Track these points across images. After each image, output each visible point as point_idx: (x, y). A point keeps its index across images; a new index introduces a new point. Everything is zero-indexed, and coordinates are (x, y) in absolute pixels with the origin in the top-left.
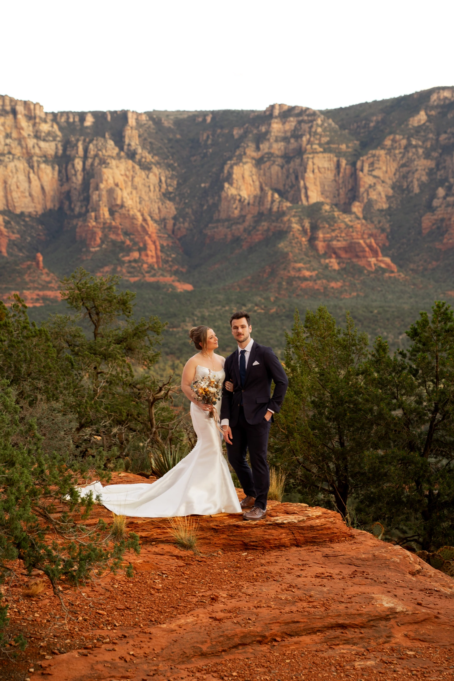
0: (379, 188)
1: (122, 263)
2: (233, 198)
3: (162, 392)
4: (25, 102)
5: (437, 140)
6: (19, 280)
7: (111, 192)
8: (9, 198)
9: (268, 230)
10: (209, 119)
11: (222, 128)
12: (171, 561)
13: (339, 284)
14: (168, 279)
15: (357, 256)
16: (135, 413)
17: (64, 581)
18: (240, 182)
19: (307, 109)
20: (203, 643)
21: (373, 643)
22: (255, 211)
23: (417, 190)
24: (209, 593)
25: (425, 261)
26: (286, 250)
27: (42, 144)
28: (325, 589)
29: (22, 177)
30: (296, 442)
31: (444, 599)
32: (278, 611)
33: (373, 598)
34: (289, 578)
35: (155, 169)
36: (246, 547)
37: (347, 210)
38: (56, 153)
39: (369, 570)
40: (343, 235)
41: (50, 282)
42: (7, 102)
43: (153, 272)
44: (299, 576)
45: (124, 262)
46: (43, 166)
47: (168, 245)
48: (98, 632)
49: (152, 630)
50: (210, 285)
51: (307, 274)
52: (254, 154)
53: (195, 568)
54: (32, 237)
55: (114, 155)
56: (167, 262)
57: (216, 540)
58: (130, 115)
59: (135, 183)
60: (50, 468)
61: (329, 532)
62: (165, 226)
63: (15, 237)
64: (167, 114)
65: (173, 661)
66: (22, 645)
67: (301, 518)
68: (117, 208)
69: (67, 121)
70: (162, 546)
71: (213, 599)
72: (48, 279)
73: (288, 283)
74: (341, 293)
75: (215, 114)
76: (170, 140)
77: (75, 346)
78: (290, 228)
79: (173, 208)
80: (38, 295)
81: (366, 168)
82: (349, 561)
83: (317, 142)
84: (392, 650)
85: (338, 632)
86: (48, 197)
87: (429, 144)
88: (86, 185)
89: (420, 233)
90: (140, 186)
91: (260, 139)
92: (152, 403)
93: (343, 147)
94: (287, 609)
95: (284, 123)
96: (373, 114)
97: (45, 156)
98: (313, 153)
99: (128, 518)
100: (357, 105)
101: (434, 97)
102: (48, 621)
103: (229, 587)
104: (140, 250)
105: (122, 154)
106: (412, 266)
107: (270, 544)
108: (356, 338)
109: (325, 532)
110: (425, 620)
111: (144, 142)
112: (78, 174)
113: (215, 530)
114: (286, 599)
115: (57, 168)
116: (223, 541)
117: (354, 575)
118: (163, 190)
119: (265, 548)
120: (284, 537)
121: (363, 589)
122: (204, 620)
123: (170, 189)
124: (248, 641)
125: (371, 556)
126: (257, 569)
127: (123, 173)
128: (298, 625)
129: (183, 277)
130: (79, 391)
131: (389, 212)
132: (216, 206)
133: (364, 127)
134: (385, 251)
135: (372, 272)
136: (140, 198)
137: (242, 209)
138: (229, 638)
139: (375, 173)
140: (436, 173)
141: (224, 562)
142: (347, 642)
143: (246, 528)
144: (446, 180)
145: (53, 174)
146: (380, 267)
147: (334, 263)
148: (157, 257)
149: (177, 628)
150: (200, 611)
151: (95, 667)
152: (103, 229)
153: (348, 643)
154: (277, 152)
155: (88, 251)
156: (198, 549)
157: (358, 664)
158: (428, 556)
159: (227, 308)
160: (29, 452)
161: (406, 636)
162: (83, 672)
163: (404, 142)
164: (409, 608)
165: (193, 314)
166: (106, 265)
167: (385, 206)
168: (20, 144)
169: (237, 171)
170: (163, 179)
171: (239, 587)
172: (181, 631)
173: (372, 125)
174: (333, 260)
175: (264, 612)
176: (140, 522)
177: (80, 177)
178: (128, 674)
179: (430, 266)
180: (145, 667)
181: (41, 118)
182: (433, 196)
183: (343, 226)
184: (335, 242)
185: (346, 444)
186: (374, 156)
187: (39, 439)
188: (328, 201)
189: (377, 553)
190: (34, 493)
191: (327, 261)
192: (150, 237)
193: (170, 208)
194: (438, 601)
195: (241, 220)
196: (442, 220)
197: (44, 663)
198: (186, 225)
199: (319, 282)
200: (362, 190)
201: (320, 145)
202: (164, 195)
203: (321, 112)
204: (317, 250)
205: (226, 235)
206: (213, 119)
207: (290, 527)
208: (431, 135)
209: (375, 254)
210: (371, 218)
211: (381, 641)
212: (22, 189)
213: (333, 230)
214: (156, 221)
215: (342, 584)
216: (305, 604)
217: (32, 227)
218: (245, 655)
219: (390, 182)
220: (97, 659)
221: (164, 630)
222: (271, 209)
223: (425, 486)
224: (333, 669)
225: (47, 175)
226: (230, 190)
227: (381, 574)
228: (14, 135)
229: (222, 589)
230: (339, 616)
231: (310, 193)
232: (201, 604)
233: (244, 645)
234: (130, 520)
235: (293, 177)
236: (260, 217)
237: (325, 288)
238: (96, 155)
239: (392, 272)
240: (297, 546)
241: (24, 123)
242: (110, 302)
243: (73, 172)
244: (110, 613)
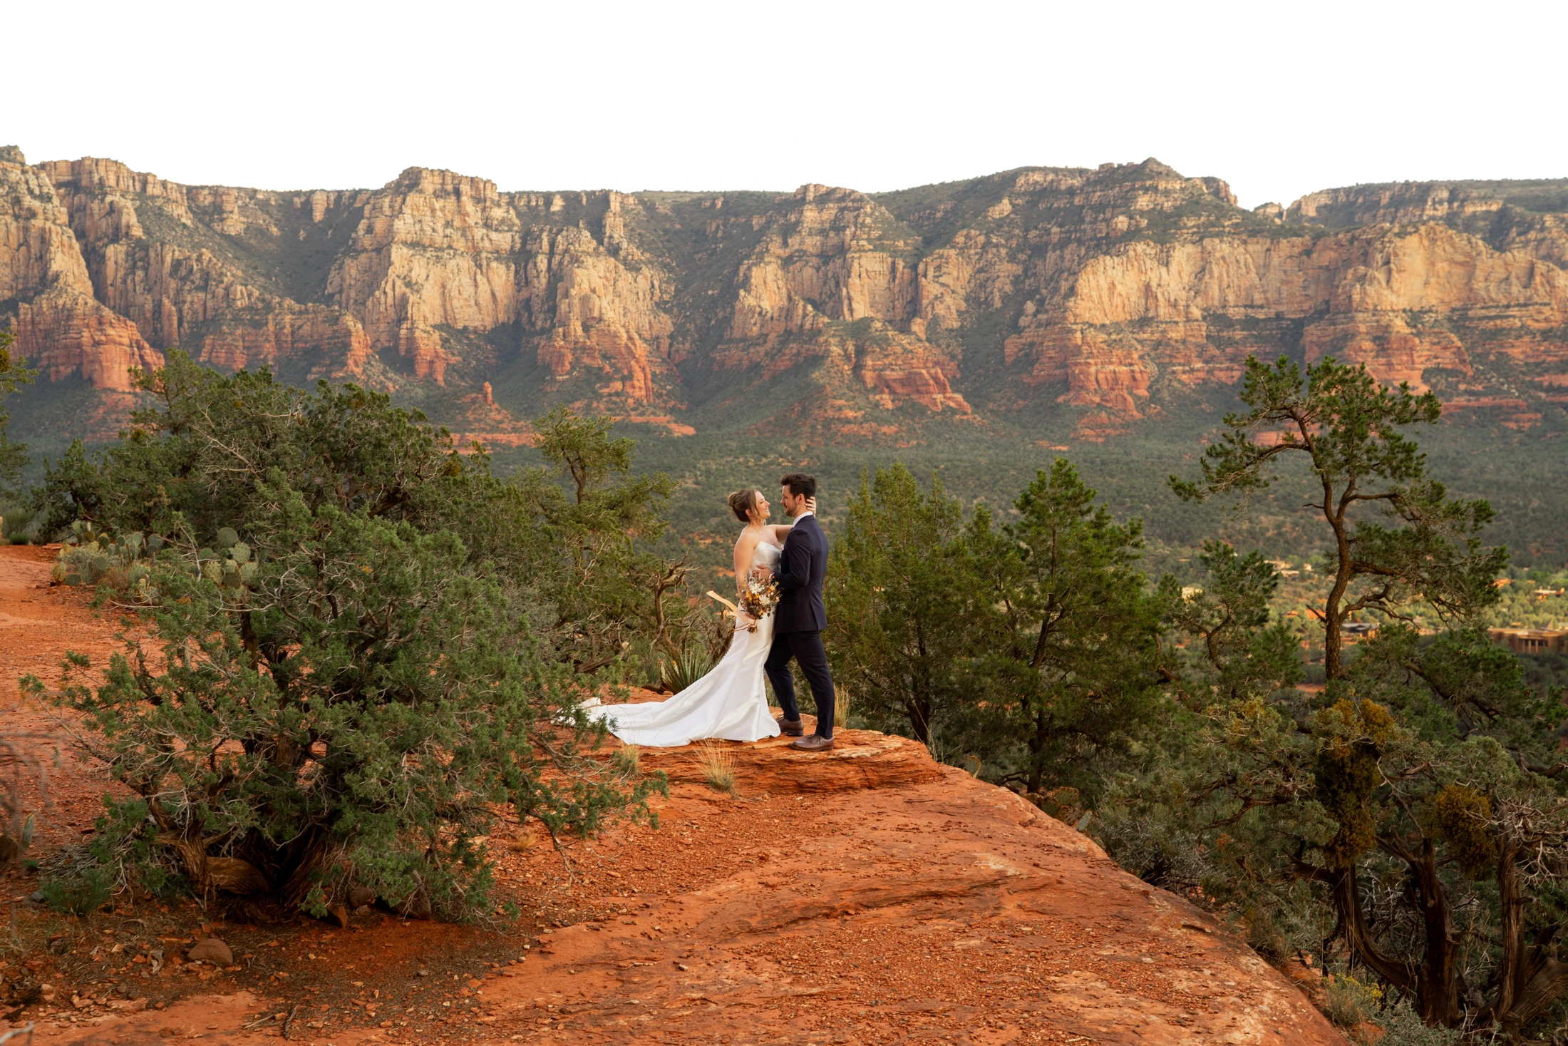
0: (948, 300)
1: (599, 397)
2: (752, 310)
3: (674, 577)
4: (472, 179)
5: (1025, 237)
6: (459, 418)
7: (585, 300)
8: (449, 307)
9: (799, 353)
10: (719, 204)
11: (737, 216)
12: (702, 807)
13: (894, 428)
14: (662, 419)
15: (918, 392)
16: (632, 603)
17: (567, 833)
18: (761, 289)
19: (853, 192)
20: (751, 916)
21: (977, 917)
22: (781, 328)
23: (998, 304)
24: (756, 850)
25: (1009, 400)
26: (821, 382)
27: (494, 235)
28: (911, 846)
29: (466, 280)
30: (863, 646)
31: (1067, 859)
32: (850, 875)
33: (975, 858)
34: (862, 831)
35: (646, 271)
36: (801, 789)
37: (904, 328)
38: (512, 247)
39: (967, 820)
40: (900, 362)
41: (501, 422)
42: (449, 180)
43: (641, 409)
44: (875, 829)
45: (601, 396)
46: (494, 264)
47: (661, 373)
48: (611, 900)
49: (683, 898)
50: (719, 427)
51: (851, 414)
52: (780, 252)
53: (733, 815)
54: (478, 360)
55: (591, 250)
56: (661, 395)
57: (760, 779)
58: (612, 197)
59: (619, 289)
60: (549, 682)
61: (912, 769)
62: (658, 347)
63: (455, 360)
64: (662, 196)
65: (713, 939)
66: (514, 914)
67: (875, 751)
68: (593, 323)
69: (528, 205)
70: (688, 786)
71: (762, 858)
72: (498, 417)
73: (824, 426)
74: (896, 440)
75: (727, 196)
76: (666, 231)
77: (552, 511)
78: (828, 351)
79: (669, 322)
80: (485, 439)
81: (931, 273)
82: (940, 809)
83: (865, 236)
84: (1002, 925)
85: (931, 903)
86: (501, 307)
87: (1014, 243)
88: (552, 290)
89: (1002, 362)
90: (625, 293)
91: (788, 231)
92: (660, 592)
93: (901, 244)
94: (862, 872)
95: (821, 211)
96: (940, 202)
97: (497, 252)
98: (860, 251)
99: (642, 748)
100: (918, 189)
101: (1021, 181)
102: (544, 884)
103: (782, 843)
104: (623, 379)
105: (601, 249)
106: (990, 406)
107: (833, 784)
108: (945, 507)
109: (907, 770)
110: (1044, 886)
111: (631, 233)
112: (542, 275)
113: (759, 766)
114: (860, 859)
115: (513, 267)
116: (770, 781)
117: (947, 827)
118: (656, 299)
119: (826, 790)
120: (854, 776)
121: (960, 846)
122: (752, 887)
123: (666, 297)
124: (811, 914)
125: (968, 802)
126: (817, 819)
127: (602, 274)
128: (877, 893)
129: (682, 417)
130: (559, 574)
131: (961, 333)
132: (728, 320)
133: (929, 218)
134: (956, 384)
135: (938, 414)
136: (625, 308)
137: (762, 326)
138: (786, 911)
139: (942, 280)
140: (1023, 282)
141: (773, 808)
142: (943, 915)
143: (801, 763)
144: (1037, 291)
145: (507, 275)
146: (948, 407)
147: (886, 400)
148: (647, 389)
149: (716, 896)
150: (745, 874)
151: (611, 945)
152: (575, 349)
153: (944, 917)
154: (811, 249)
155: (553, 380)
156: (737, 791)
157: (958, 944)
158: (1039, 800)
159: (741, 460)
160: (520, 658)
161: (1020, 907)
162: (595, 952)
163: (981, 239)
164: (1024, 871)
165: (695, 467)
166: (577, 399)
167: (956, 325)
168: (464, 235)
169: (756, 273)
170: (656, 283)
171: (796, 843)
172: (721, 900)
173: (939, 215)
174: (886, 396)
175: (831, 876)
176: (658, 754)
177: (544, 280)
178: (654, 955)
179: (1015, 407)
180: (676, 946)
181: (493, 201)
182: (1020, 312)
183: (899, 350)
184: (888, 372)
185: (928, 650)
186: (941, 257)
187: (533, 643)
188: (879, 316)
189: (976, 798)
190: (527, 715)
191: (878, 397)
192: (637, 362)
193: (666, 324)
194: (1059, 861)
195: (761, 341)
196: (1032, 345)
197: (543, 939)
198: (687, 345)
199: (866, 425)
200: (925, 302)
201: (869, 240)
202: (657, 304)
203: (871, 196)
204: (864, 382)
205: (740, 360)
206: (725, 203)
207: (860, 763)
208: (1017, 231)
209: (943, 389)
210: (937, 341)
211: (987, 913)
212: (465, 295)
213: (886, 356)
214: (646, 340)
215: (932, 840)
216: (886, 866)
217: (479, 347)
218: (808, 933)
219: (962, 292)
220: (611, 934)
221: (699, 899)
222: (802, 326)
223: (1034, 705)
224: (926, 950)
225: (500, 277)
226: (747, 300)
227: (983, 825)
228: (457, 223)
229: (774, 845)
230: (932, 881)
231: (854, 305)
232: (746, 864)
233: (806, 919)
234: (645, 751)
235: (832, 283)
236: (787, 336)
237: (875, 434)
238: (566, 251)
239: (965, 413)
240: (870, 788)
241: (469, 207)
242: (600, 452)
243: (534, 272)
244: (625, 875)
